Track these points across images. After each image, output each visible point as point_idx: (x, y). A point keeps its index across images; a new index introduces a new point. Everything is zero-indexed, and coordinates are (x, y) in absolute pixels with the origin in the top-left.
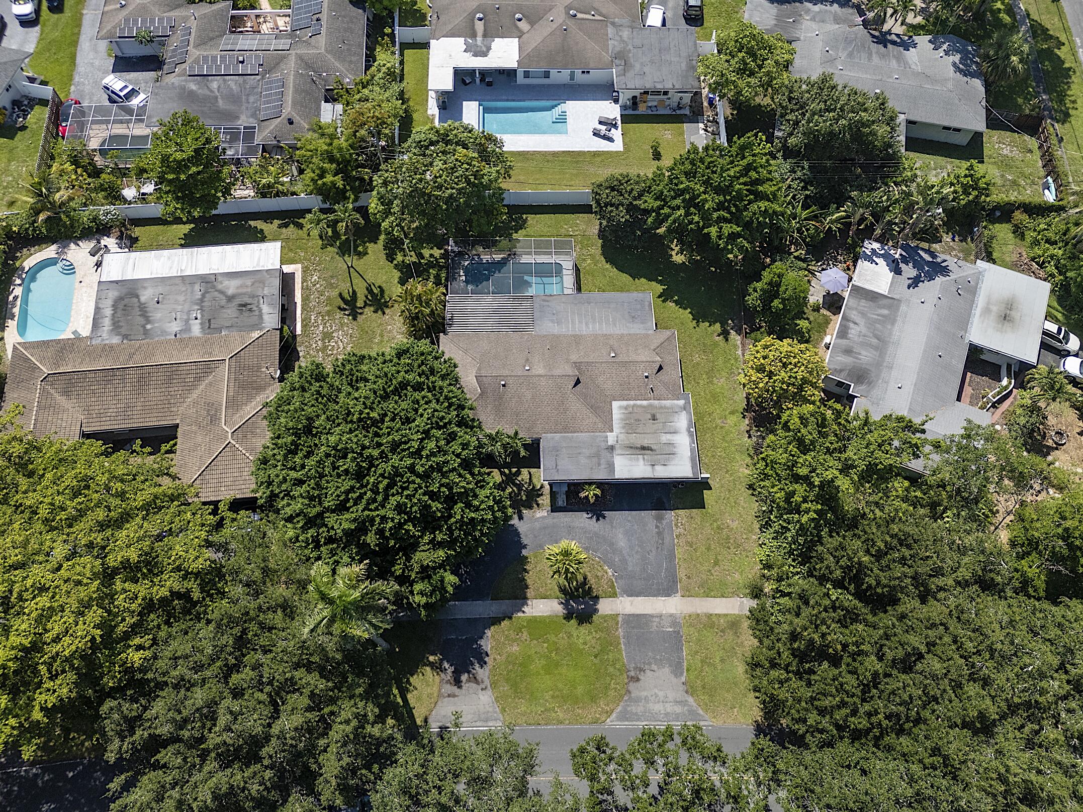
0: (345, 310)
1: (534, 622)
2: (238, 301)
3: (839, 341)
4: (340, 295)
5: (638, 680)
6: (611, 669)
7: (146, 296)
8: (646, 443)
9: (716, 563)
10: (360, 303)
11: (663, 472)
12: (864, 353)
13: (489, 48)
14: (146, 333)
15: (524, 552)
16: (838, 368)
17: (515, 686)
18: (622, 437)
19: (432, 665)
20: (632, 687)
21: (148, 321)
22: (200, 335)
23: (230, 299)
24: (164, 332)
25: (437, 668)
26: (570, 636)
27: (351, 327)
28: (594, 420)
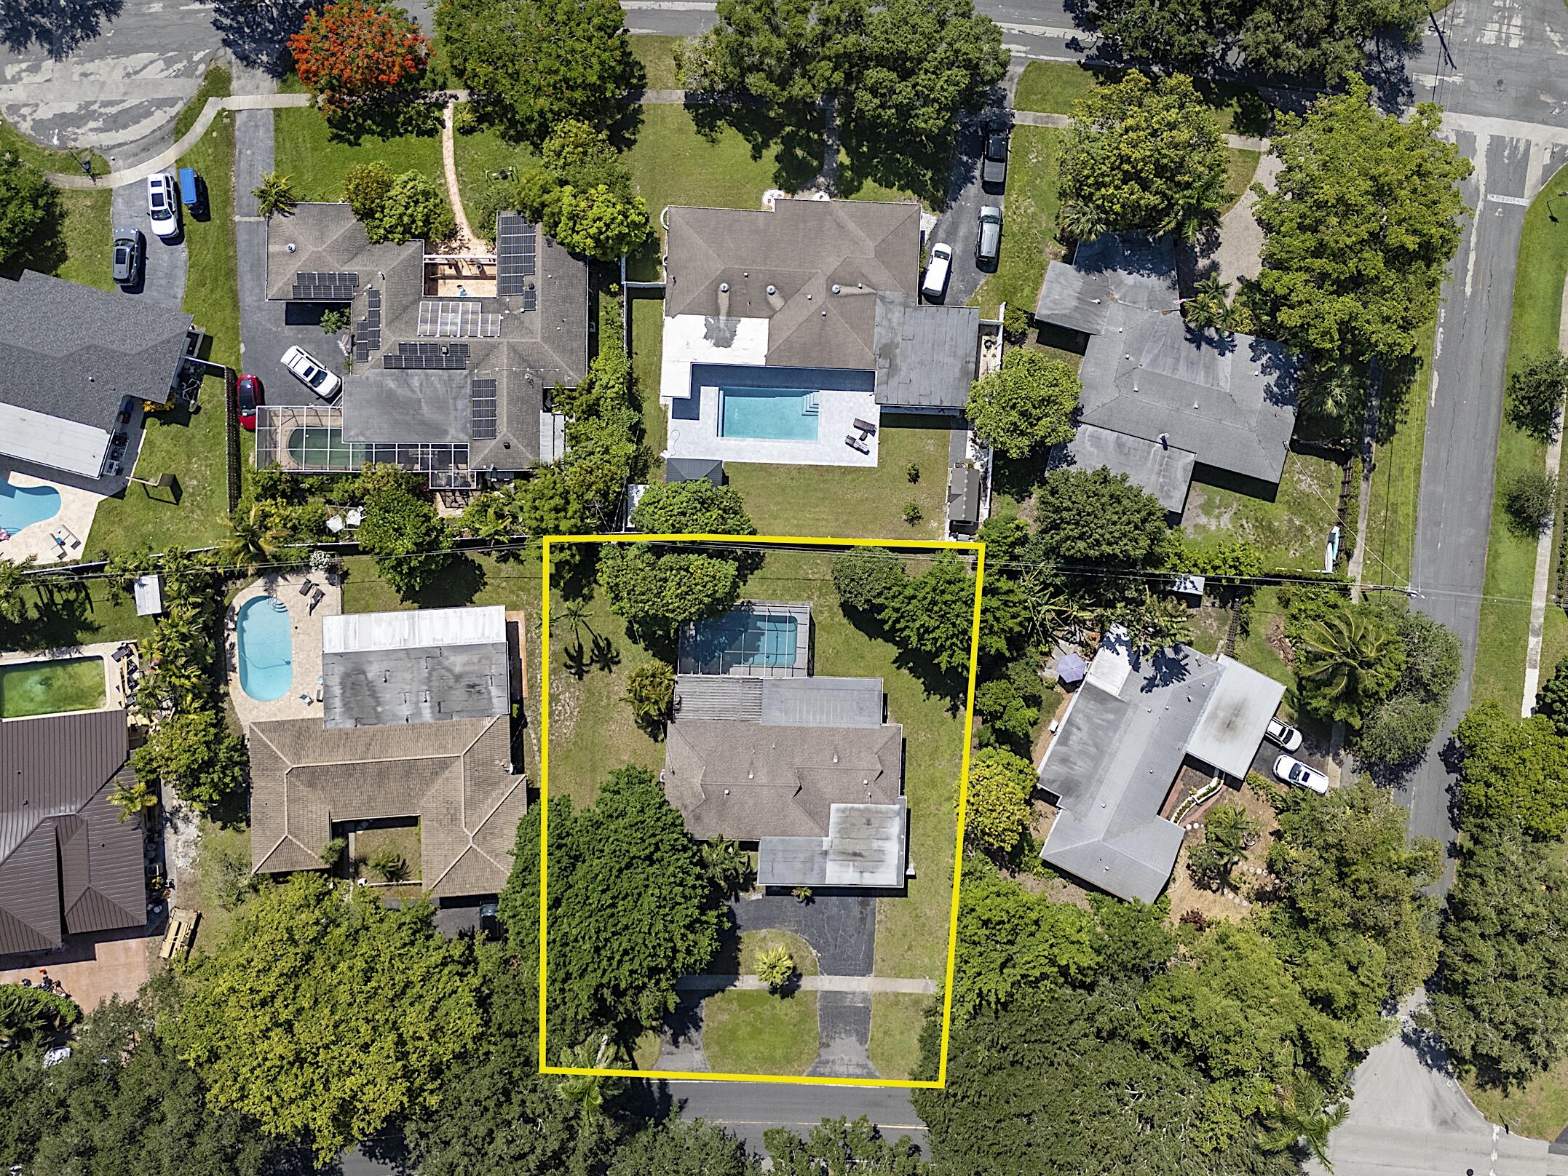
0: (571, 667)
1: (743, 994)
2: (465, 682)
3: (1059, 748)
4: (566, 650)
5: (828, 1046)
6: (806, 1037)
7: (373, 671)
8: (858, 849)
9: (909, 949)
10: (586, 660)
12: (1080, 763)
13: (734, 334)
14: (378, 716)
15: (739, 933)
16: (1051, 778)
17: (723, 1049)
19: (654, 1029)
20: (823, 1051)
21: (379, 704)
22: (431, 721)
23: (458, 678)
24: (395, 717)
25: (658, 1031)
26: (774, 1007)
27: (578, 688)
28: (811, 824)
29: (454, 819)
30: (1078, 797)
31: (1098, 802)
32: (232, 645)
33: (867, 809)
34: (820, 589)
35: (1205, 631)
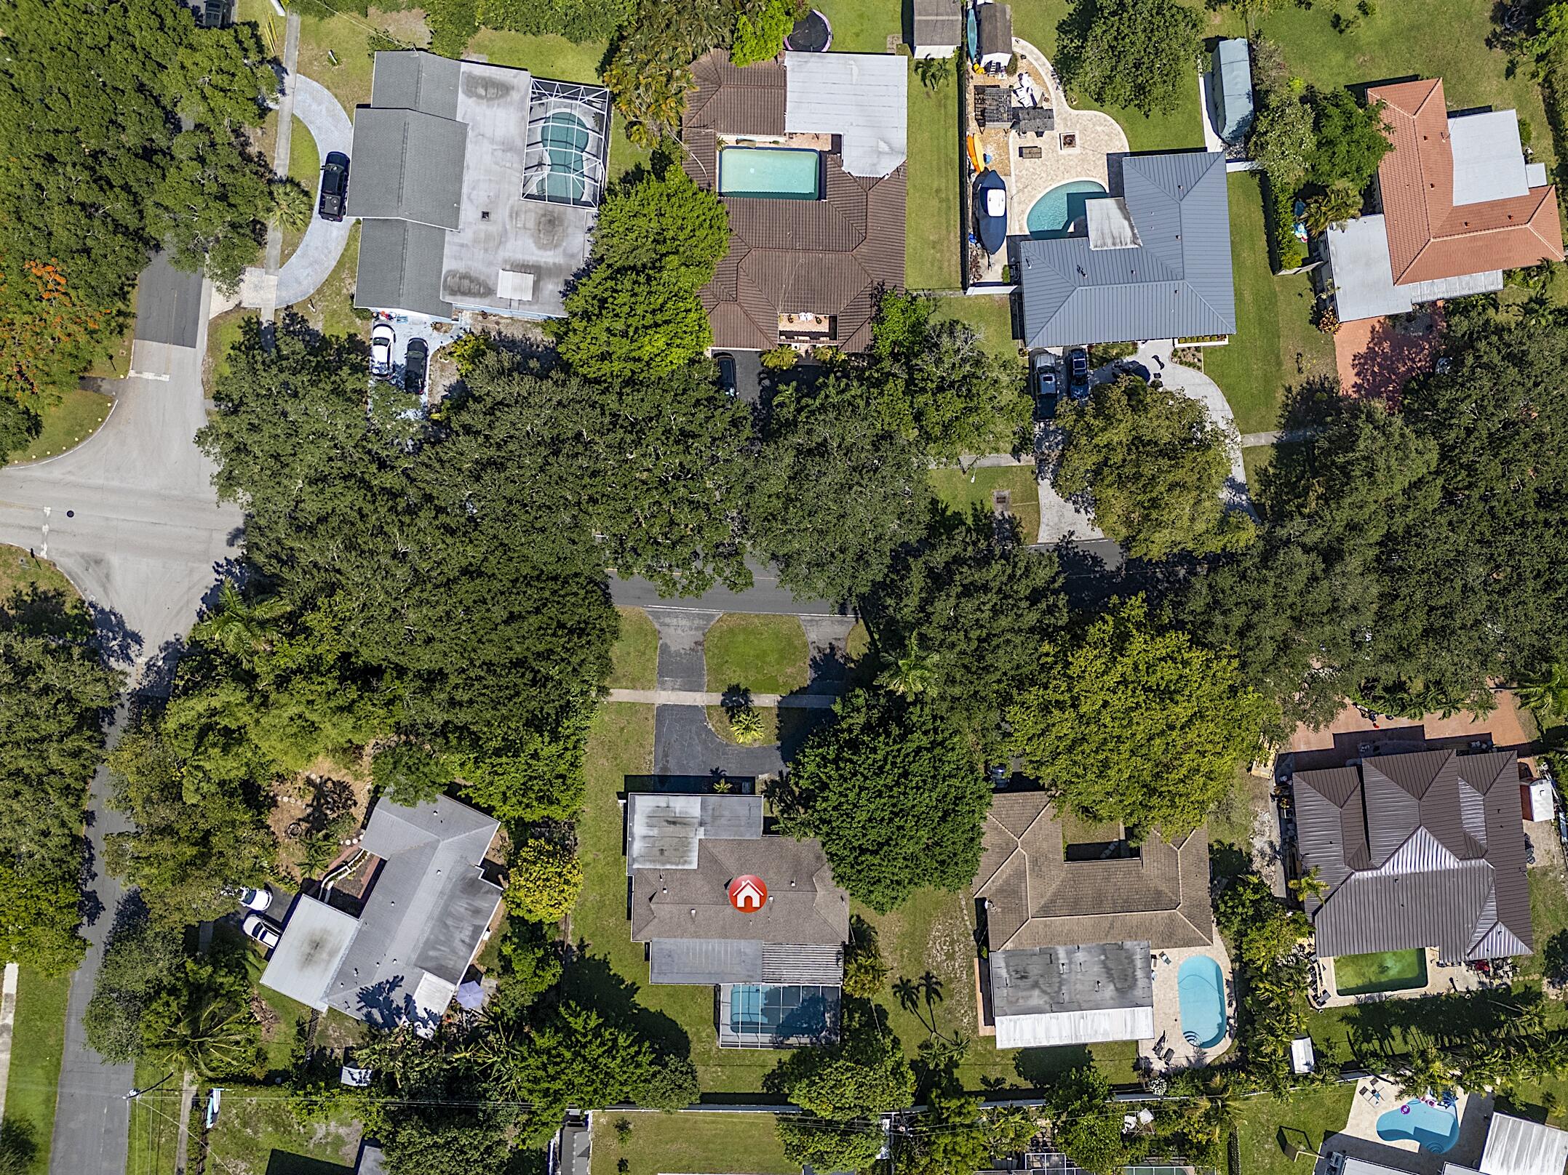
0: (937, 983)
1: (773, 691)
2: (1029, 982)
3: (482, 923)
4: (941, 1000)
5: (696, 643)
6: (716, 651)
7: (1109, 991)
8: (672, 828)
9: (622, 729)
10: (923, 989)
11: (661, 800)
12: (462, 910)
14: (1104, 952)
15: (779, 743)
16: (489, 895)
17: (790, 643)
18: (692, 835)
19: (853, 661)
20: (701, 638)
21: (1103, 962)
22: (1057, 947)
23: (1036, 985)
24: (1089, 951)
25: (848, 658)
26: (746, 678)
27: (930, 964)
28: (715, 851)
29: (1035, 862)
30: (464, 878)
31: (443, 875)
32: (1230, 1005)
33: (664, 864)
34: (710, 1058)
35: (340, 1026)
